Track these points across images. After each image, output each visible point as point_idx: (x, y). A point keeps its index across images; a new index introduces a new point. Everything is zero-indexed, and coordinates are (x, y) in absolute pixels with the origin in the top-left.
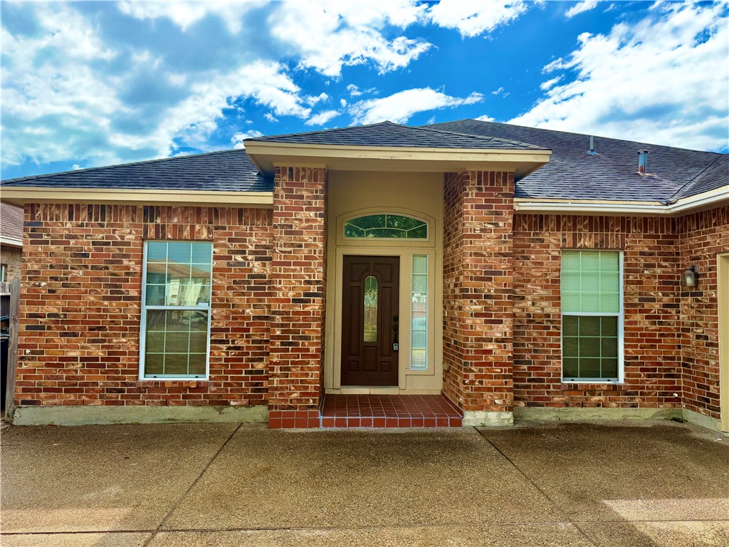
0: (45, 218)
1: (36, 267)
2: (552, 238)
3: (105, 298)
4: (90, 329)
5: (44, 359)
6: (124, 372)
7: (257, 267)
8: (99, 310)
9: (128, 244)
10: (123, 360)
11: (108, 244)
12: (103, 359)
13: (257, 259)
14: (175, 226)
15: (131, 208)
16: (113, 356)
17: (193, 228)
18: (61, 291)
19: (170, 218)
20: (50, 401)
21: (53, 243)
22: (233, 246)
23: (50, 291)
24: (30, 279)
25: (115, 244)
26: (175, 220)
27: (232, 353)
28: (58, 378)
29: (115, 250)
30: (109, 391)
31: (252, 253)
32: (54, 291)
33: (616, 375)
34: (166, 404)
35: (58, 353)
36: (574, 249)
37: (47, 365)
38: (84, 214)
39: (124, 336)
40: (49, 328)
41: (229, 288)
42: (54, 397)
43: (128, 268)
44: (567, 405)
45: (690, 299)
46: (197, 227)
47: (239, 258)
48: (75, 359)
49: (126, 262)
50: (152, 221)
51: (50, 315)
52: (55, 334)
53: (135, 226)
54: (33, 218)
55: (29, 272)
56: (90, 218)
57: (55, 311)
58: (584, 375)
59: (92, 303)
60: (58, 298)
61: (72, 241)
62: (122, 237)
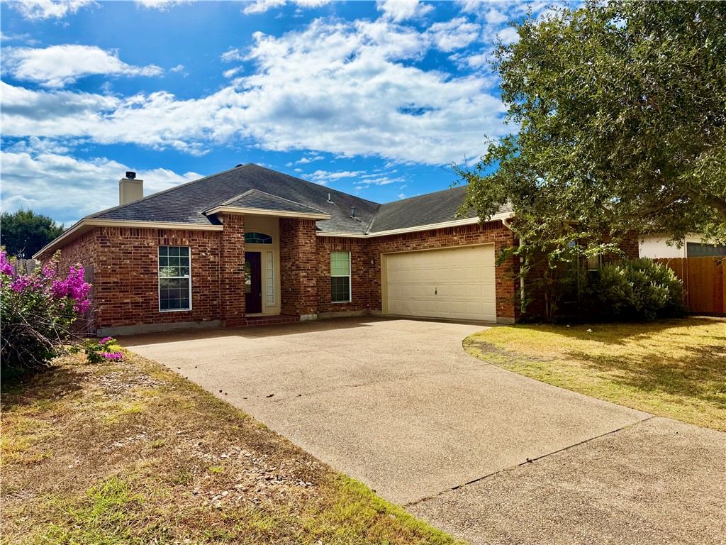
0: (108, 234)
1: (105, 259)
2: (327, 246)
3: (141, 274)
4: (135, 288)
5: (112, 304)
6: (152, 308)
7: (212, 258)
8: (138, 279)
9: (151, 247)
10: (152, 303)
11: (141, 247)
12: (142, 303)
13: (212, 255)
14: (173, 239)
15: (152, 230)
16: (147, 301)
17: (182, 240)
18: (118, 270)
19: (171, 235)
20: (117, 324)
21: (113, 247)
22: (200, 249)
23: (113, 271)
24: (102, 265)
25: (144, 247)
26: (173, 236)
27: (203, 297)
28: (119, 313)
29: (145, 250)
30: (146, 317)
31: (209, 251)
32: (115, 271)
33: (349, 299)
34: (174, 322)
35: (119, 301)
36: (335, 251)
37: (114, 307)
38: (128, 233)
39: (152, 291)
40: (114, 289)
41: (200, 268)
42: (118, 322)
43: (152, 259)
44: (333, 311)
45: (372, 270)
46: (184, 240)
47: (204, 254)
48: (128, 303)
49: (150, 256)
50: (162, 236)
51: (114, 283)
52: (117, 292)
53: (154, 239)
54: (101, 234)
55: (101, 261)
56: (131, 235)
57: (117, 280)
58: (338, 300)
59: (135, 276)
60: (117, 274)
61: (123, 246)
62: (148, 244)
